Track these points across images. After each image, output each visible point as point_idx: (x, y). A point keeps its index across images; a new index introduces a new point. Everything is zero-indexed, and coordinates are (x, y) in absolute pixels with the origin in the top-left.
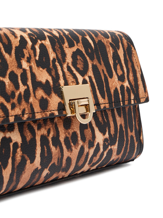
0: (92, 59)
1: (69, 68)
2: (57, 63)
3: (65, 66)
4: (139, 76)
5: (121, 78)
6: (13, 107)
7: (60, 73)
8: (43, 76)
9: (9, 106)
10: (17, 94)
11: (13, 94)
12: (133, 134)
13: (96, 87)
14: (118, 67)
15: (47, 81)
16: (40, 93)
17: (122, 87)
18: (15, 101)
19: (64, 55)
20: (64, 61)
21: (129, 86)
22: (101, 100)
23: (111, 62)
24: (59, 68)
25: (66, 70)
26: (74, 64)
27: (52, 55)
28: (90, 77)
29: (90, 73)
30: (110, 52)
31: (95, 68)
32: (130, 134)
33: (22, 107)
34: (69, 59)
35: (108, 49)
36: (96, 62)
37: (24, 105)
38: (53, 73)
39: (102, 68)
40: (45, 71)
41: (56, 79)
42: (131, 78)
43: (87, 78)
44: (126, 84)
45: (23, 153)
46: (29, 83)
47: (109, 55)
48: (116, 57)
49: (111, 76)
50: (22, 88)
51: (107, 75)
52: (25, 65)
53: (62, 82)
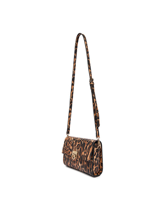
0: (81, 146)
5: (85, 153)
8: (71, 148)
12: (89, 168)
16: (69, 150)
17: (84, 155)
19: (76, 144)
22: (79, 156)
23: (85, 148)
26: (77, 147)
27: (74, 144)
29: (79, 150)
30: (86, 145)
31: (81, 148)
32: (88, 168)
36: (81, 147)
37: (67, 152)
39: (82, 149)
41: (73, 149)
42: (87, 154)
44: (85, 155)
48: (86, 147)
49: (83, 152)
50: (67, 149)
52: (69, 145)
53: (73, 150)
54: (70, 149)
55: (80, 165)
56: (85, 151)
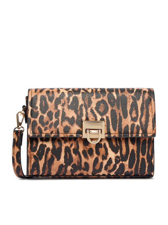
0: (112, 105)
1: (92, 111)
2: (83, 107)
3: (89, 109)
4: (151, 119)
5: (134, 119)
6: (46, 129)
7: (84, 113)
8: (71, 114)
9: (43, 129)
10: (50, 123)
11: (47, 123)
12: (145, 157)
13: (111, 123)
14: (134, 112)
15: (73, 117)
16: (66, 123)
17: (133, 125)
18: (48, 126)
19: (90, 102)
20: (89, 106)
21: (139, 125)
22: (112, 131)
23: (129, 108)
24: (84, 110)
25: (89, 111)
26: (97, 108)
27: (81, 102)
28: (107, 117)
29: (109, 114)
30: (130, 102)
31: (113, 112)
33: (51, 130)
34: (94, 105)
35: (128, 100)
36: (115, 108)
37: (53, 129)
38: (79, 113)
39: (119, 112)
40: (73, 111)
41: (80, 116)
42: (143, 119)
43: (105, 117)
44: (138, 123)
45: (52, 154)
46: (60, 118)
47: (128, 104)
48: (134, 105)
49: (125, 117)
50: (54, 120)
51: (122, 117)
52: (60, 107)
53: (84, 118)
54: (64, 118)
55: (112, 155)
56: (134, 115)
